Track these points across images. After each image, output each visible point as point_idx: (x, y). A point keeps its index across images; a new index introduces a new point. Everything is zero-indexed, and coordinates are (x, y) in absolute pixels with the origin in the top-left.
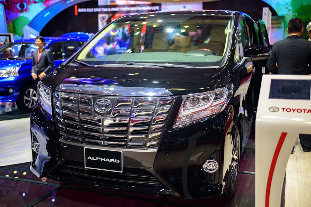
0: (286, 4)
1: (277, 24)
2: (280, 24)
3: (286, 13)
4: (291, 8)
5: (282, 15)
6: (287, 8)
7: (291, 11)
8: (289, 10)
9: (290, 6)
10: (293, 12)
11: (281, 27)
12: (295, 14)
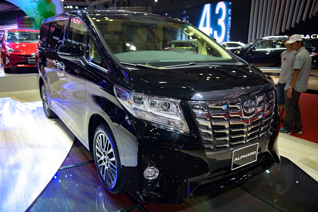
0: (34, 9)
1: (29, 24)
2: (31, 24)
3: (35, 16)
4: (38, 12)
5: (32, 17)
6: (35, 12)
7: (39, 15)
8: (37, 14)
9: (37, 10)
10: (40, 16)
11: (33, 27)
12: (42, 17)
